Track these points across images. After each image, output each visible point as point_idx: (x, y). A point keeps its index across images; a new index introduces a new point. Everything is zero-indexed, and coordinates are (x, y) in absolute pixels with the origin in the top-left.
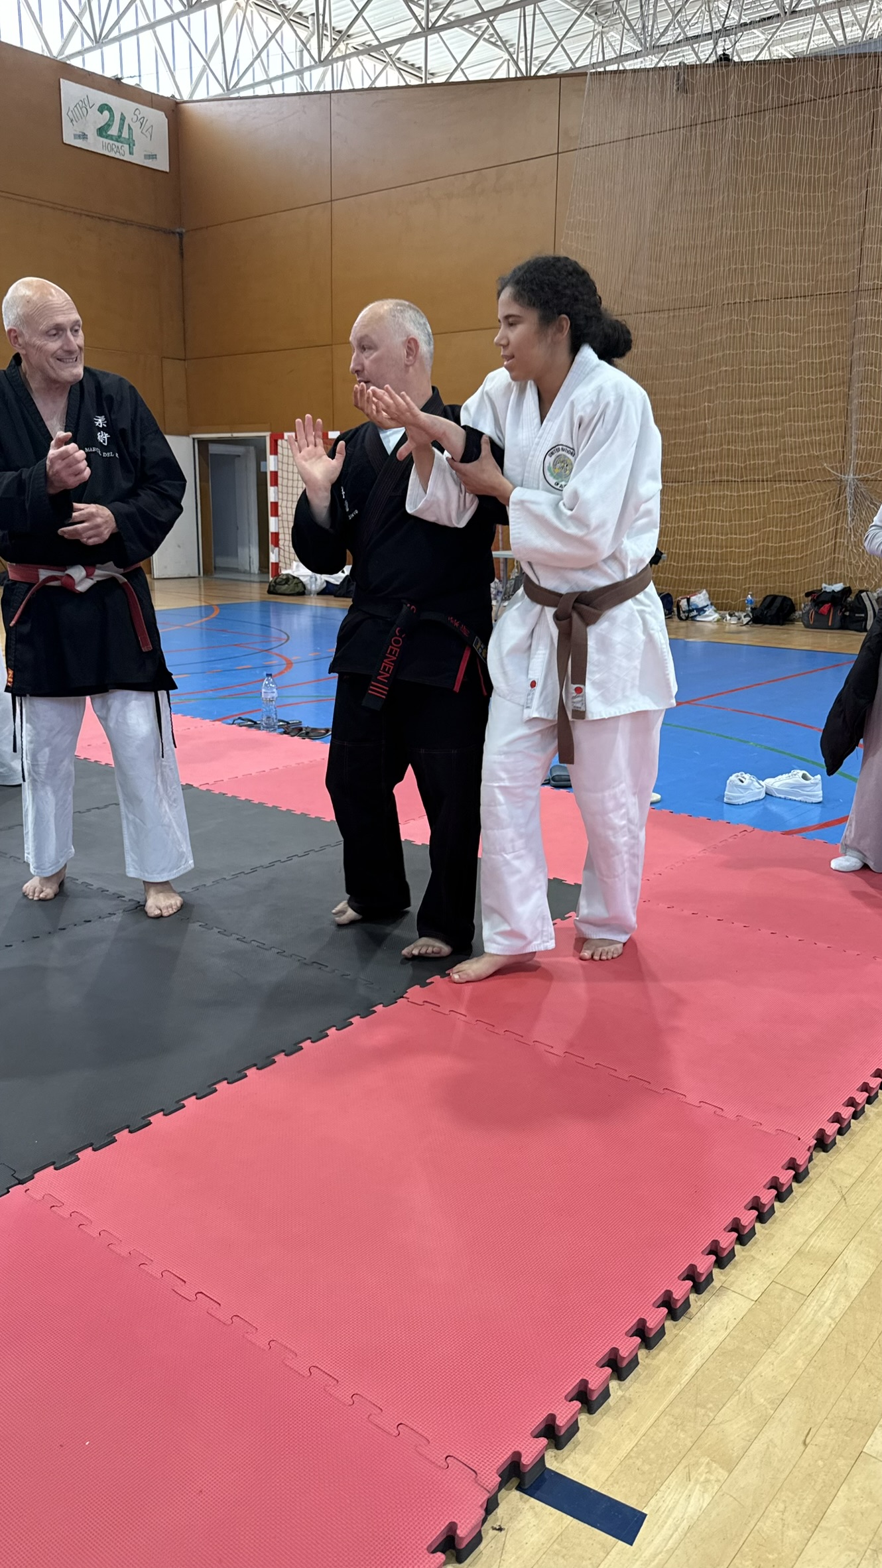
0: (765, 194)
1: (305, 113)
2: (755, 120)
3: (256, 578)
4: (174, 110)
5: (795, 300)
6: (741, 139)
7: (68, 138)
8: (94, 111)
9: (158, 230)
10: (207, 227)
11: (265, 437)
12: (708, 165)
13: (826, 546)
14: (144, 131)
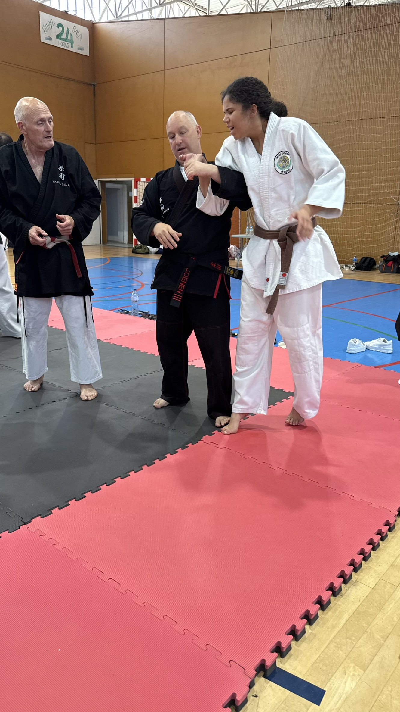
0: (367, 69)
1: (153, 28)
2: (363, 33)
3: (127, 246)
4: (92, 27)
5: (379, 119)
6: (357, 43)
7: (43, 40)
8: (55, 28)
9: (84, 83)
10: (106, 82)
11: (132, 180)
12: (341, 54)
13: (391, 235)
14: (78, 37)
